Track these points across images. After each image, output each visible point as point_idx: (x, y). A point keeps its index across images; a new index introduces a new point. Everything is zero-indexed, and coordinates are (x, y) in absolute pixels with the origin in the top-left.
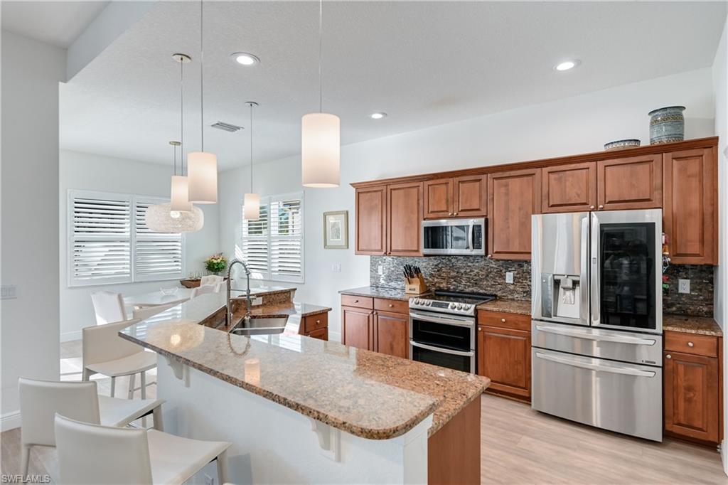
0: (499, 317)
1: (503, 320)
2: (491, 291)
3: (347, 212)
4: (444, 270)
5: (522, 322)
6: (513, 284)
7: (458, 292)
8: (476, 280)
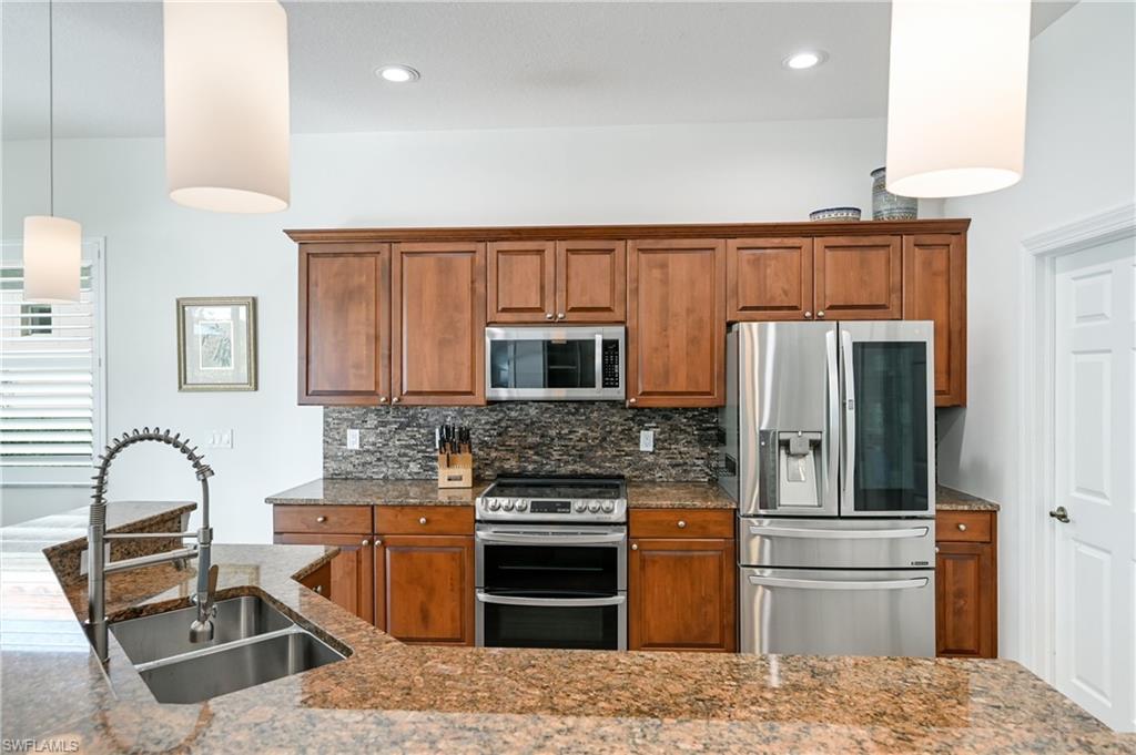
0: (671, 518)
1: (681, 523)
2: (610, 467)
3: (255, 300)
4: (512, 431)
5: (716, 522)
6: (652, 453)
7: (543, 477)
8: (582, 450)
